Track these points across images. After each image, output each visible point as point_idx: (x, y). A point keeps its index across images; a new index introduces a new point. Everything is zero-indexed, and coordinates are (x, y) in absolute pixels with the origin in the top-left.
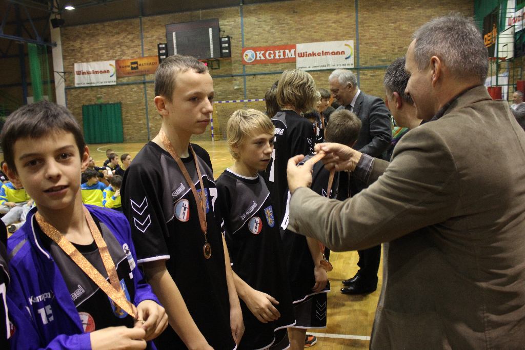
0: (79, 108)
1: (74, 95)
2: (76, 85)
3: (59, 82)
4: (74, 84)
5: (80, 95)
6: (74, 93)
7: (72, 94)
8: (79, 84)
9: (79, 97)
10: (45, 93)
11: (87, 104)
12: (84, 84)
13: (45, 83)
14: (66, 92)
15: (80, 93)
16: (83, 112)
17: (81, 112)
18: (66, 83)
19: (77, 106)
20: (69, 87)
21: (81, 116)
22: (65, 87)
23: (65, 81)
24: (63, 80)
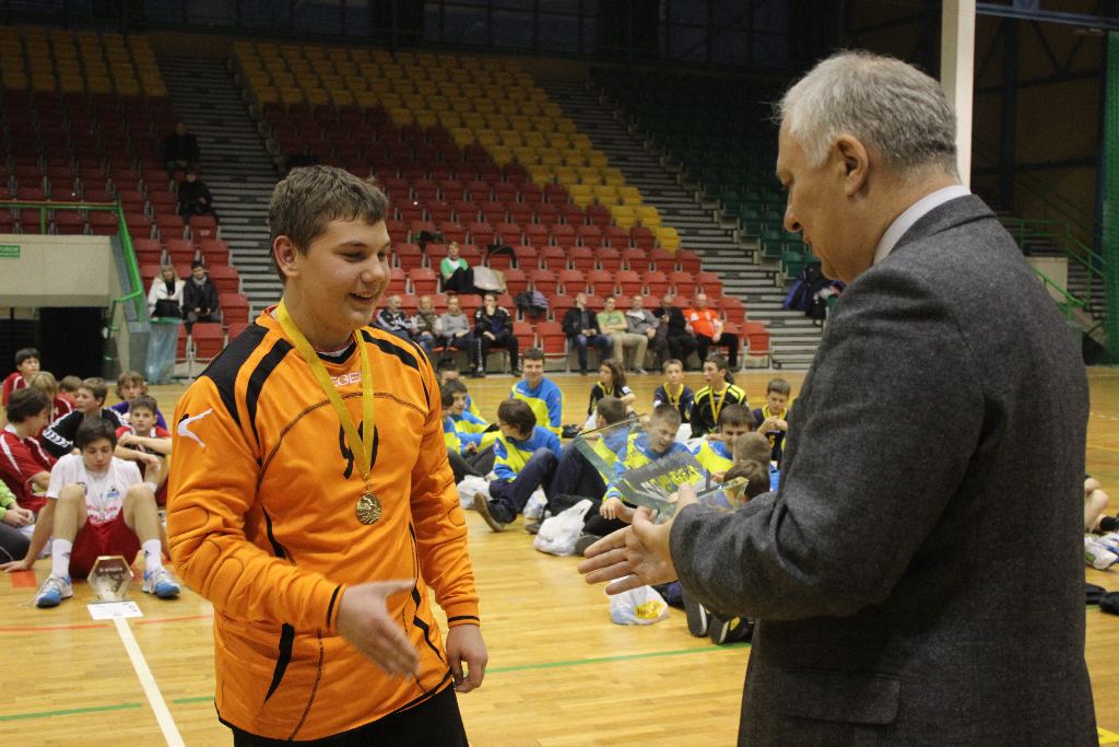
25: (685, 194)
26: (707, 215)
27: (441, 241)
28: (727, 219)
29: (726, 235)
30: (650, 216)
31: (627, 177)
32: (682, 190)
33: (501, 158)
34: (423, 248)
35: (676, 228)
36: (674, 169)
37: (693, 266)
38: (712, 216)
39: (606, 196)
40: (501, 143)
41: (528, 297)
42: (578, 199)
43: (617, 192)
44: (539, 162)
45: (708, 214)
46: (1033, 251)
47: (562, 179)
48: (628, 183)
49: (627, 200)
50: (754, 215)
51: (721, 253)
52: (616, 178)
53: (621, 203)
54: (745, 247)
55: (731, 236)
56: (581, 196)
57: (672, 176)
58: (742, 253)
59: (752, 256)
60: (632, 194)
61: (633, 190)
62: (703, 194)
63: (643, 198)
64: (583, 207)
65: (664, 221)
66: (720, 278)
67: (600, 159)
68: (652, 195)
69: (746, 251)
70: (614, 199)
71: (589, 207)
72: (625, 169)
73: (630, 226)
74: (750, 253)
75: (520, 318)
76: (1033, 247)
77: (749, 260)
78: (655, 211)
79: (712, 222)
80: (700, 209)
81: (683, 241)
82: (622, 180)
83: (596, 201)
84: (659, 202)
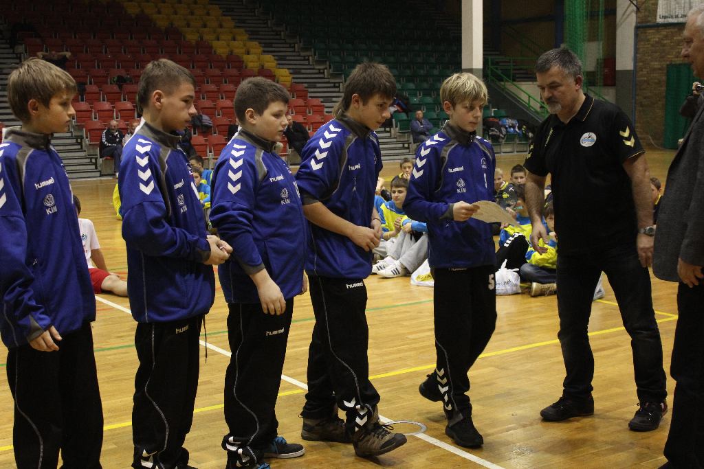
0: (660, 69)
1: (652, 43)
2: (659, 20)
3: (624, 14)
4: (656, 16)
5: (665, 42)
6: (654, 36)
7: (648, 40)
8: (665, 17)
9: (664, 45)
10: (593, 37)
11: (678, 61)
12: (677, 17)
13: (592, 15)
14: (636, 35)
15: (666, 36)
16: (668, 79)
17: (664, 78)
18: (639, 14)
19: (656, 65)
20: (644, 25)
21: (664, 88)
22: (637, 23)
23: (638, 9)
24: (635, 8)
25: (288, 45)
26: (304, 60)
27: (131, 83)
28: (318, 62)
29: (319, 73)
30: (269, 61)
31: (249, 35)
32: (286, 43)
33: (162, 23)
34: (120, 87)
35: (288, 69)
36: (278, 29)
37: (303, 95)
38: (308, 60)
39: (238, 47)
40: (159, 12)
41: (199, 119)
42: (219, 51)
43: (245, 45)
44: (188, 25)
45: (306, 59)
46: (518, 78)
47: (206, 37)
48: (251, 39)
49: (252, 50)
50: (337, 59)
51: (318, 85)
52: (243, 36)
53: (248, 53)
54: (333, 81)
55: (324, 73)
56: (221, 48)
57: (278, 33)
58: (332, 85)
59: (339, 87)
60: (255, 46)
61: (255, 43)
62: (301, 45)
63: (262, 49)
64: (224, 56)
65: (279, 64)
66: (322, 102)
67: (229, 22)
68: (268, 47)
69: (335, 83)
70: (243, 51)
71: (228, 57)
72: (248, 29)
73: (257, 69)
74: (337, 85)
75: (195, 134)
76: (517, 76)
77: (337, 90)
78: (272, 58)
79: (309, 64)
80: (299, 56)
81: (294, 78)
82: (246, 37)
83: (232, 52)
84: (274, 52)
